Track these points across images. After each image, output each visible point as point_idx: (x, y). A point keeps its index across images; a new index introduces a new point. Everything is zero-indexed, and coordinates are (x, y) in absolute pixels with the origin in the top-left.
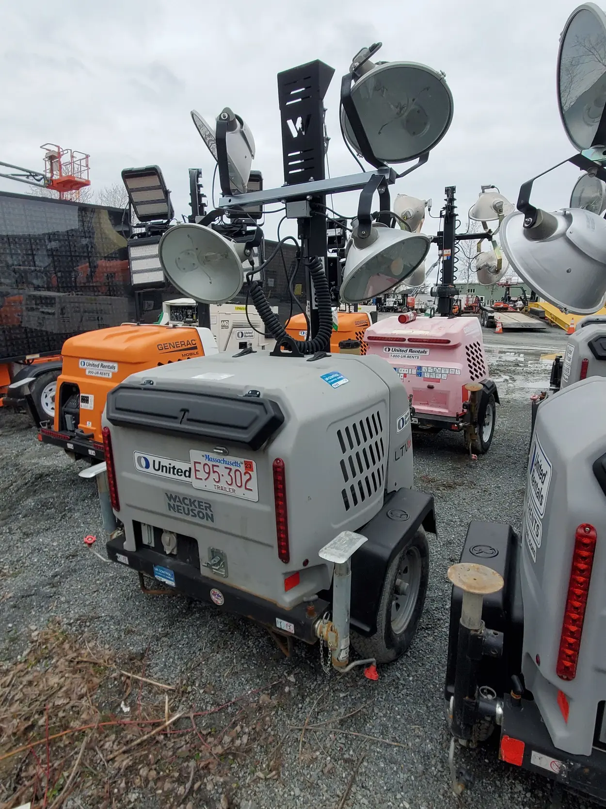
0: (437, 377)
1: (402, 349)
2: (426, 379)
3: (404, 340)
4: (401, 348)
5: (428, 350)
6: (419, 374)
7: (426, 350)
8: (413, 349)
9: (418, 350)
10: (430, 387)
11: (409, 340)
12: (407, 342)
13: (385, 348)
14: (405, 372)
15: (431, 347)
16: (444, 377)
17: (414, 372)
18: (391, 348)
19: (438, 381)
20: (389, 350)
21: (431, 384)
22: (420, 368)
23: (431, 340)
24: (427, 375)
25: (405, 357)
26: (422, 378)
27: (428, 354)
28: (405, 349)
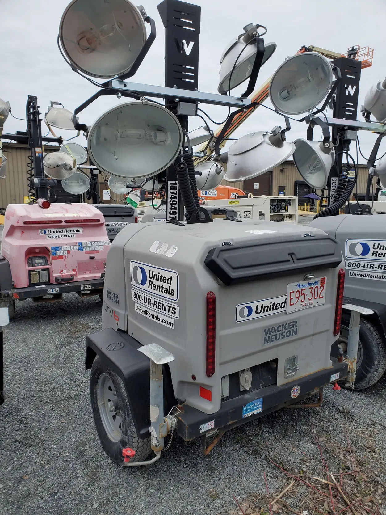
0: (96, 249)
1: (58, 230)
2: (87, 252)
3: (61, 222)
4: (56, 230)
5: (81, 229)
6: (81, 249)
7: (79, 229)
8: (68, 229)
9: (72, 229)
10: (92, 258)
11: (66, 221)
12: (64, 223)
13: (40, 230)
14: (68, 249)
15: (83, 226)
16: (101, 248)
17: (76, 247)
18: (47, 231)
19: (97, 252)
20: (45, 232)
21: (92, 255)
22: (80, 244)
23: (84, 220)
24: (87, 249)
25: (62, 236)
26: (83, 252)
27: (81, 231)
28: (60, 230)
